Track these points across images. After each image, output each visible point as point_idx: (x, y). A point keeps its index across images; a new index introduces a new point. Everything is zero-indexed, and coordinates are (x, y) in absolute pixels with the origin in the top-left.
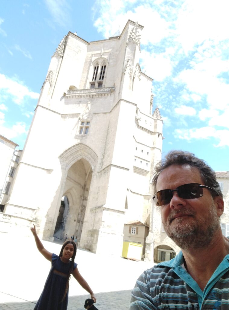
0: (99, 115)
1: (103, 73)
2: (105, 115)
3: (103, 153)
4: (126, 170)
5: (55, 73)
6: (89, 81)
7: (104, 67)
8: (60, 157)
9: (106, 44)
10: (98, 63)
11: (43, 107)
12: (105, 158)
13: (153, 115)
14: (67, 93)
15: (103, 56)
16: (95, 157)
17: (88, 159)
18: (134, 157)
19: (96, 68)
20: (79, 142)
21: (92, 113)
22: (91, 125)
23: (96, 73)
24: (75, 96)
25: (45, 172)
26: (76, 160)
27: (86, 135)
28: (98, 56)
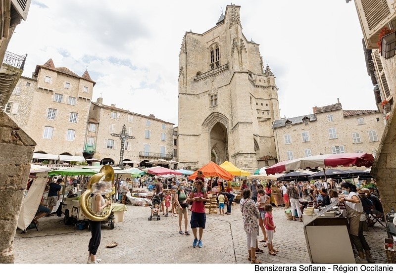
0: (222, 88)
1: (218, 54)
2: (226, 86)
3: (231, 115)
4: (251, 124)
5: (184, 67)
6: (209, 64)
7: (217, 50)
8: (203, 125)
9: (215, 31)
10: (212, 48)
11: (183, 94)
12: (233, 119)
13: (265, 74)
14: (196, 78)
15: (215, 42)
16: (226, 119)
17: (222, 122)
18: (256, 111)
19: (212, 52)
20: (213, 111)
21: (216, 88)
22: (218, 97)
23: (212, 57)
24: (202, 79)
25: (196, 137)
26: (214, 125)
27: (216, 106)
28: (211, 43)
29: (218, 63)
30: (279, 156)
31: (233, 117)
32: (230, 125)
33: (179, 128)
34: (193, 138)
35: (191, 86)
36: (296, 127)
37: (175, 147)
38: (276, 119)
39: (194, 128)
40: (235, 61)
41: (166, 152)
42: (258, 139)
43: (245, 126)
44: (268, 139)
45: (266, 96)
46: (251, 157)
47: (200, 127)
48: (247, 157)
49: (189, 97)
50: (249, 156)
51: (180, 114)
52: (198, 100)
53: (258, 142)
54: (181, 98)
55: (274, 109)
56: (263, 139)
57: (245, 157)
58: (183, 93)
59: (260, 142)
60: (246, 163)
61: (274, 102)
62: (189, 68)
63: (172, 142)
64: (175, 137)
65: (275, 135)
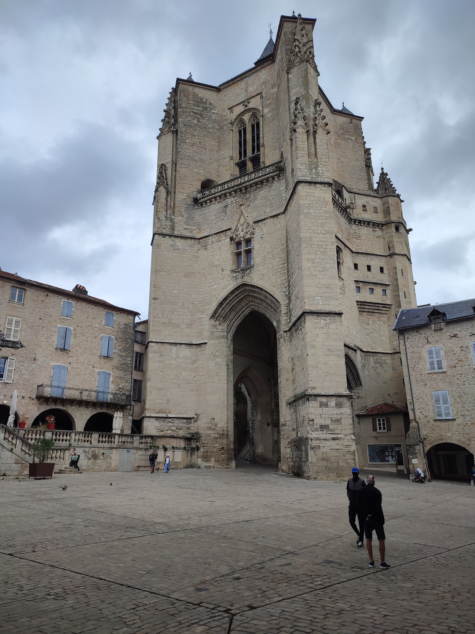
0: (266, 221)
1: (256, 138)
2: (275, 219)
3: (287, 293)
4: (337, 318)
5: (169, 166)
6: (232, 163)
7: (256, 127)
8: (212, 317)
9: (250, 79)
10: (242, 122)
11: (164, 235)
12: (293, 302)
13: (377, 191)
14: (199, 196)
15: (250, 106)
16: (274, 303)
17: (263, 312)
18: (353, 286)
19: (242, 133)
20: (240, 282)
21: (251, 223)
22: (255, 245)
23: (242, 144)
24: (215, 198)
25: (194, 349)
26: (242, 317)
27: (249, 267)
28: (241, 108)
29: (256, 160)
30: (413, 403)
31: (293, 298)
32: (284, 319)
33: (151, 324)
34: (185, 351)
35: (186, 215)
36: (456, 329)
37: (137, 376)
38: (405, 307)
39: (189, 326)
40: (300, 153)
41: (112, 388)
42: (358, 358)
43: (322, 321)
44: (384, 357)
45: (379, 248)
46: (339, 405)
47: (207, 323)
48: (326, 405)
49: (179, 243)
50: (333, 402)
51: (154, 286)
52: (203, 252)
53: (359, 366)
54: (159, 246)
55: (401, 282)
56: (371, 359)
57: (322, 405)
58: (164, 231)
59: (364, 366)
60: (323, 422)
61: (399, 262)
62: (182, 170)
63: (130, 361)
64: (137, 348)
65: (402, 348)
